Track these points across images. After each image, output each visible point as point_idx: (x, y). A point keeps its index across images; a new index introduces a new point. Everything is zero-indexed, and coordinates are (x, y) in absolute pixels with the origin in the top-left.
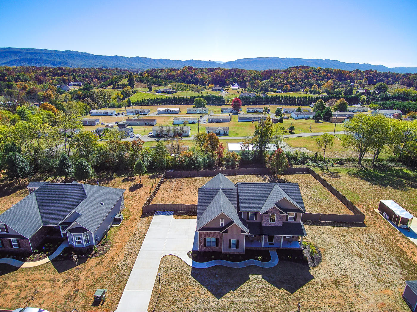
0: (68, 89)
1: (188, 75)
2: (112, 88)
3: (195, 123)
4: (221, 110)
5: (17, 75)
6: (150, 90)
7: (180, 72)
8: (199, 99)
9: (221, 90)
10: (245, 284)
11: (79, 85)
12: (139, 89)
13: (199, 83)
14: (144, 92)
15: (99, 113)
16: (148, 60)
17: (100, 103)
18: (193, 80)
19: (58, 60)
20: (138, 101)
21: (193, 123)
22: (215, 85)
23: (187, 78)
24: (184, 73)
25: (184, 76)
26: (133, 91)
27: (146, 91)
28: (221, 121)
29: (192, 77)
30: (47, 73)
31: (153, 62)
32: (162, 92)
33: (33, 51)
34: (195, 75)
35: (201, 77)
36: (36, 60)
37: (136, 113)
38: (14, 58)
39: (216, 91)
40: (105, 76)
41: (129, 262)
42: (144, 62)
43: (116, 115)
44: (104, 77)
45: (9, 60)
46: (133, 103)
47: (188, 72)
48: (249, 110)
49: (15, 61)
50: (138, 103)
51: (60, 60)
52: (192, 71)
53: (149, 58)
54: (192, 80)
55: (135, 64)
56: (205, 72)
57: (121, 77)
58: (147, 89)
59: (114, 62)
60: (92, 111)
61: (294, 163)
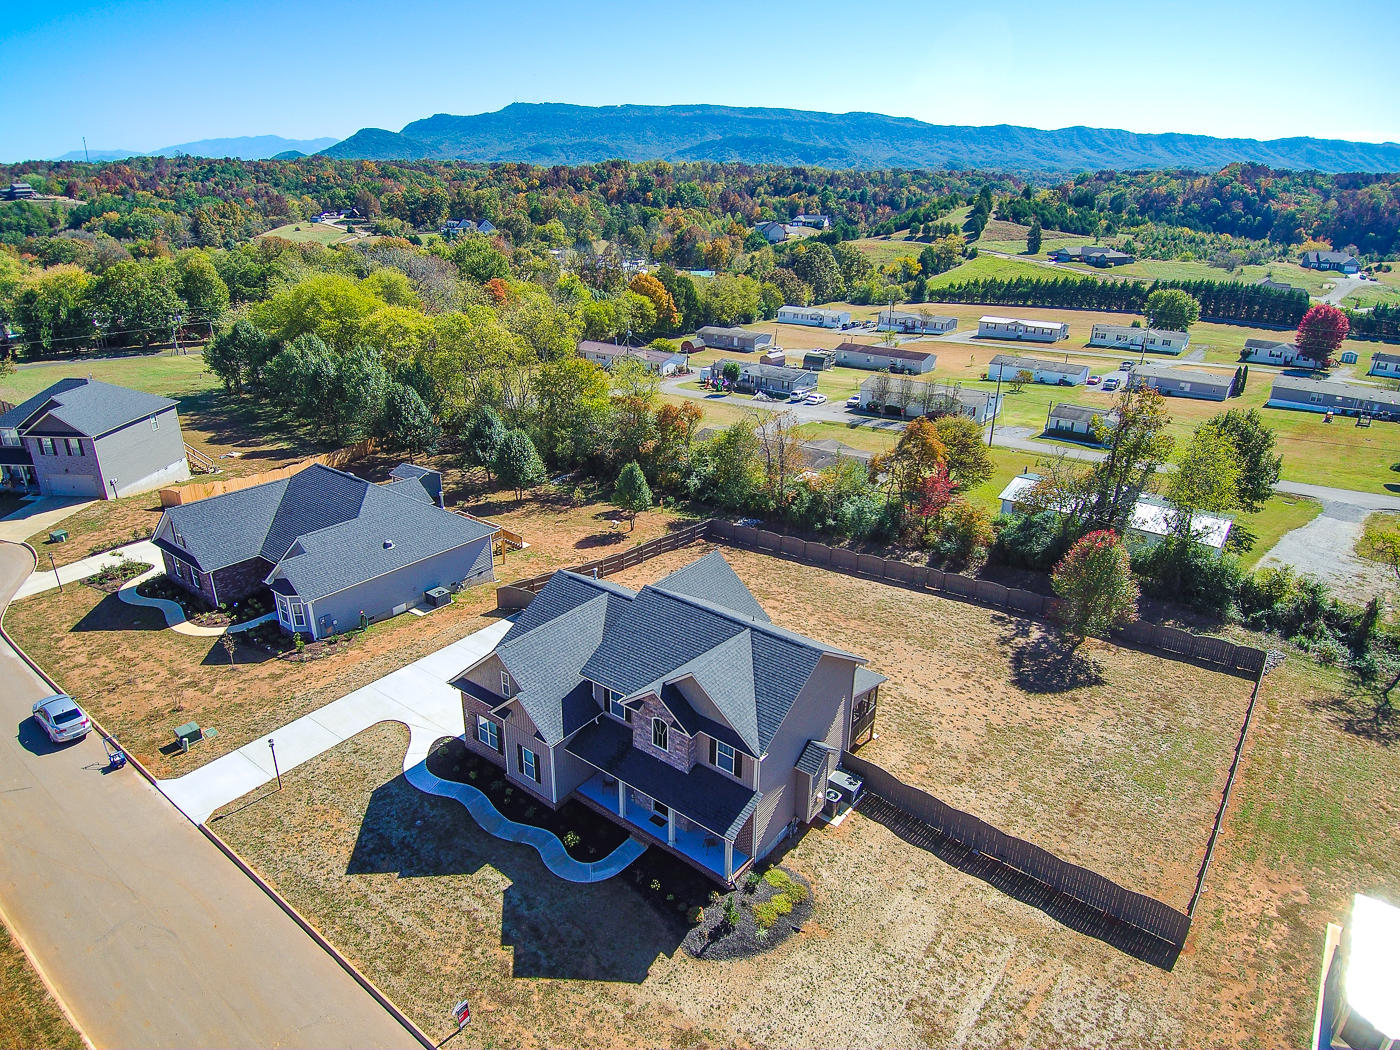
0: (782, 236)
1: (1235, 197)
2: (907, 239)
3: (1069, 384)
4: (1242, 346)
5: (678, 189)
6: (1034, 247)
7: (1203, 186)
8: (1166, 293)
9: (1346, 269)
10: (445, 879)
11: (818, 226)
12: (994, 245)
13: (1272, 233)
14: (1005, 257)
15: (800, 316)
16: (1117, 137)
17: (827, 287)
18: (1250, 216)
19: (823, 143)
20: (951, 286)
21: (1063, 383)
22: (1337, 246)
23: (1226, 207)
24: (1218, 189)
25: (1215, 200)
26: (969, 250)
27: (1015, 251)
28: (1187, 389)
29: (1248, 205)
30: (761, 184)
31: (1132, 144)
32: (1070, 259)
33: (760, 117)
34: (1268, 196)
35: (1292, 208)
36: (763, 142)
37: (906, 327)
38: (713, 136)
39: (1319, 269)
40: (918, 197)
41: (315, 701)
42: (1099, 146)
43: (845, 327)
44: (914, 199)
45: (696, 143)
46: (932, 294)
47: (1236, 183)
48: (1383, 364)
49: (711, 145)
50: (951, 294)
51: (827, 144)
52: (1257, 181)
53: (1119, 132)
54: (1248, 220)
55: (1061, 153)
56: (1321, 187)
57: (951, 201)
58: (1024, 246)
59: (989, 148)
60: (786, 309)
61: (1238, 618)
